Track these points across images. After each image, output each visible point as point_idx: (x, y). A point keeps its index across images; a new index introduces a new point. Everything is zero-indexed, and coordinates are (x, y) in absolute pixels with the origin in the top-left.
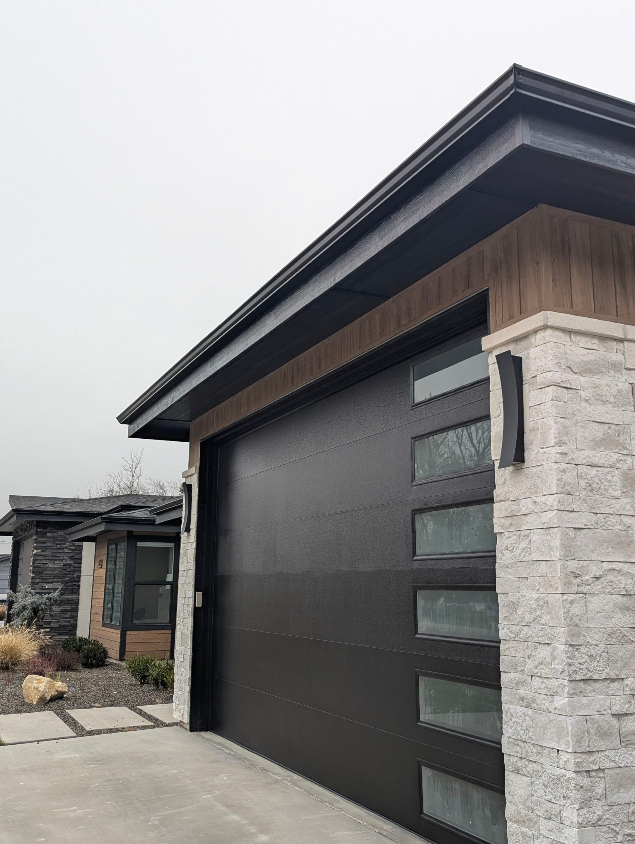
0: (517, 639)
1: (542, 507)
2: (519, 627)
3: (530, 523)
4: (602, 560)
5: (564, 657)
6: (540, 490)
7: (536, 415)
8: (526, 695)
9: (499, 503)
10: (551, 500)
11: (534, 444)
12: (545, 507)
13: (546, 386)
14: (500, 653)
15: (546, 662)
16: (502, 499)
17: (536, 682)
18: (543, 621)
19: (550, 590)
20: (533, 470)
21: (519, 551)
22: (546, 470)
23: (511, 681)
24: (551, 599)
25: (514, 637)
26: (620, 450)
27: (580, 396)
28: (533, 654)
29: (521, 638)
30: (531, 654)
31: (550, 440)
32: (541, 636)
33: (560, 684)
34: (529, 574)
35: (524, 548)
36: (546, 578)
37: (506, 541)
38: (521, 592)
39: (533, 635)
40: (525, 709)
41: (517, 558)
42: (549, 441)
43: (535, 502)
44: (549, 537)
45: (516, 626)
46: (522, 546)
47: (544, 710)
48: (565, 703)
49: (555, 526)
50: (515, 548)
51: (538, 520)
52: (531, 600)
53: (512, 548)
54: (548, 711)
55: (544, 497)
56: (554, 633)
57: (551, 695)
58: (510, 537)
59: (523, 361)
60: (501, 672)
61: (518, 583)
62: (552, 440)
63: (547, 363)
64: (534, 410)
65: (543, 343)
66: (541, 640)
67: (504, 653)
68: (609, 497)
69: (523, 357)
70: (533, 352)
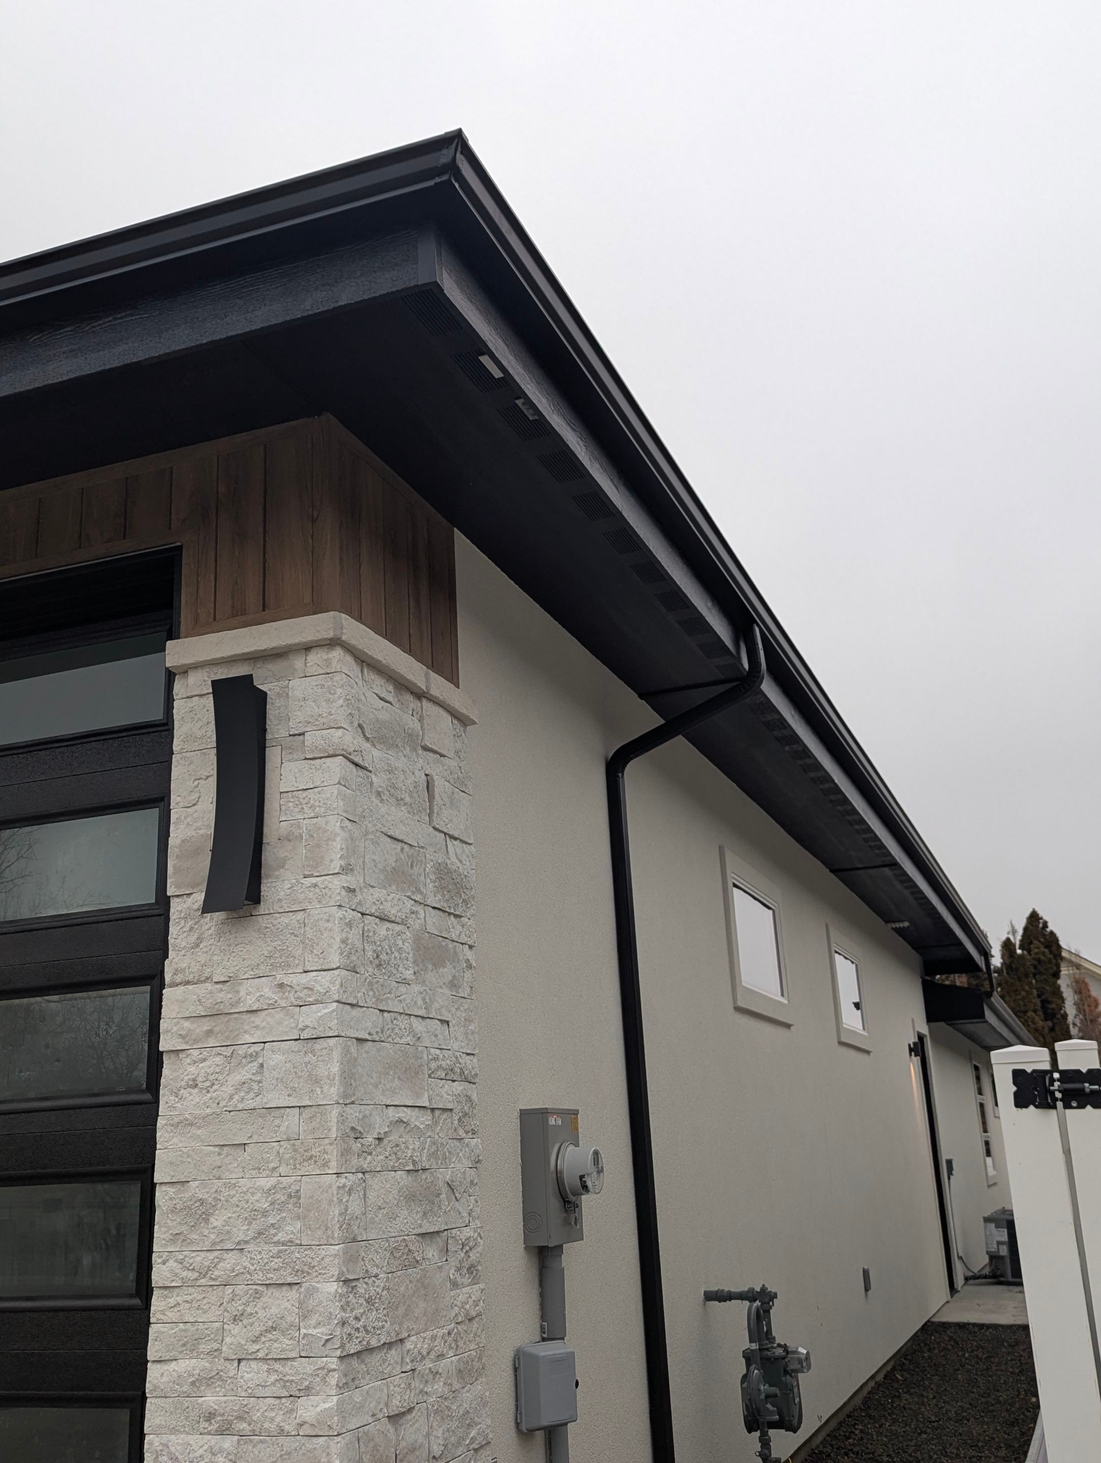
0: (203, 1281)
1: (301, 995)
2: (211, 1256)
3: (264, 1028)
4: (387, 1104)
5: (335, 1308)
6: (297, 962)
7: (297, 810)
8: (224, 1405)
9: (182, 988)
10: (324, 982)
11: (286, 867)
12: (309, 996)
13: (326, 754)
14: (149, 1318)
15: (284, 1325)
16: (191, 977)
17: (251, 1373)
18: (281, 1236)
19: (307, 1168)
20: (279, 920)
21: (230, 1090)
22: (317, 921)
23: (179, 1380)
24: (306, 1187)
25: (196, 1279)
26: (413, 893)
27: (371, 784)
28: (249, 1310)
29: (213, 1279)
30: (245, 1311)
31: (331, 861)
32: (275, 1270)
33: (319, 1369)
34: (251, 1137)
35: (244, 1083)
36: (298, 1143)
37: (192, 1069)
38: (223, 1176)
39: (252, 1268)
40: (214, 1440)
41: (223, 1103)
42: (328, 863)
43: (281, 986)
44: (310, 1057)
45: (203, 1254)
46: (238, 1077)
47: (270, 1432)
48: (330, 1408)
49: (331, 1035)
50: (216, 1082)
51: (286, 1023)
52: (253, 1194)
53: (208, 1084)
54: (282, 1432)
55: (304, 974)
56: (310, 1260)
57: (291, 1396)
58: (205, 1060)
59: (268, 700)
60: (148, 1361)
61: (217, 1158)
62: (335, 862)
63: (333, 712)
64: (292, 800)
65: (323, 672)
66: (274, 1277)
67: (162, 1317)
68: (399, 980)
69: (268, 693)
70: (298, 687)
